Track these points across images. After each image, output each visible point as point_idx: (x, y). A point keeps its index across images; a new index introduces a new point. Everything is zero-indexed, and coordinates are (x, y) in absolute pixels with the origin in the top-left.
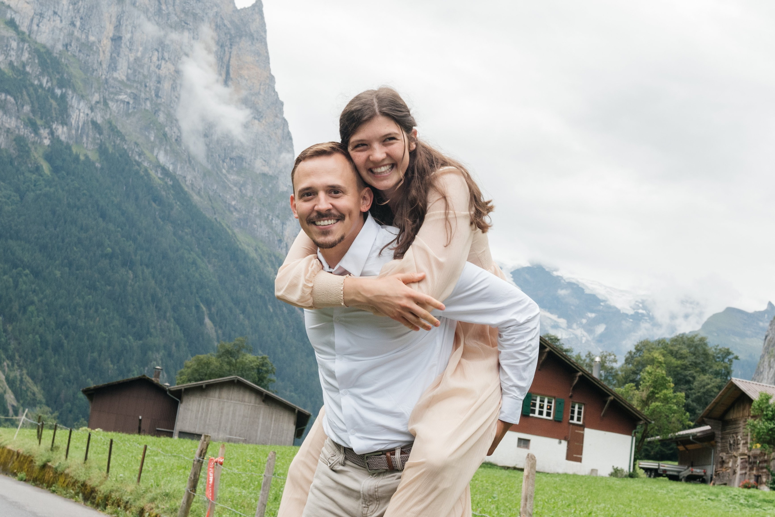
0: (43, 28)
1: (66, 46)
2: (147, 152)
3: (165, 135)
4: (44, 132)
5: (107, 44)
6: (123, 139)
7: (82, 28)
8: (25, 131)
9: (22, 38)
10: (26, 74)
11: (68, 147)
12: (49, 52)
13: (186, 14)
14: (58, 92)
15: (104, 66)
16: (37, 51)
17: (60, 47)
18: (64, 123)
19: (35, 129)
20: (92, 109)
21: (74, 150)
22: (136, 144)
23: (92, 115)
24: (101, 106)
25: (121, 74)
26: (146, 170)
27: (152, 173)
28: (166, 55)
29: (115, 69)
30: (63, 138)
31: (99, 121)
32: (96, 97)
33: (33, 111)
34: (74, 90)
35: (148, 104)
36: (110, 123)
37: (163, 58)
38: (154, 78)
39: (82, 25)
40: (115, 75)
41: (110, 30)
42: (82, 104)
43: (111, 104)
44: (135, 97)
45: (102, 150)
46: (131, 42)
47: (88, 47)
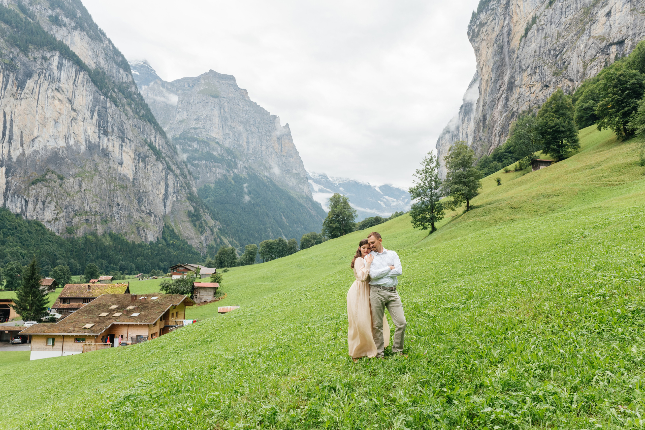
0: (226, 142)
1: (234, 146)
2: (261, 173)
3: (266, 167)
4: (231, 172)
5: (245, 144)
6: (254, 170)
7: (237, 141)
8: (226, 173)
9: (221, 146)
10: (224, 156)
11: (239, 175)
12: (229, 149)
13: (267, 131)
14: (234, 160)
15: (246, 150)
16: (226, 149)
17: (232, 147)
18: (236, 169)
19: (229, 172)
20: (244, 163)
21: (240, 175)
22: (258, 171)
23: (244, 165)
24: (246, 162)
25: (251, 152)
27: (263, 178)
28: (263, 144)
29: (249, 150)
30: (237, 173)
31: (246, 166)
32: (245, 159)
33: (227, 167)
34: (238, 159)
35: (260, 159)
36: (249, 166)
38: (260, 151)
39: (237, 140)
40: (249, 152)
41: (245, 140)
42: (241, 162)
43: (249, 161)
44: (256, 158)
45: (248, 174)
46: (252, 142)
47: (240, 146)
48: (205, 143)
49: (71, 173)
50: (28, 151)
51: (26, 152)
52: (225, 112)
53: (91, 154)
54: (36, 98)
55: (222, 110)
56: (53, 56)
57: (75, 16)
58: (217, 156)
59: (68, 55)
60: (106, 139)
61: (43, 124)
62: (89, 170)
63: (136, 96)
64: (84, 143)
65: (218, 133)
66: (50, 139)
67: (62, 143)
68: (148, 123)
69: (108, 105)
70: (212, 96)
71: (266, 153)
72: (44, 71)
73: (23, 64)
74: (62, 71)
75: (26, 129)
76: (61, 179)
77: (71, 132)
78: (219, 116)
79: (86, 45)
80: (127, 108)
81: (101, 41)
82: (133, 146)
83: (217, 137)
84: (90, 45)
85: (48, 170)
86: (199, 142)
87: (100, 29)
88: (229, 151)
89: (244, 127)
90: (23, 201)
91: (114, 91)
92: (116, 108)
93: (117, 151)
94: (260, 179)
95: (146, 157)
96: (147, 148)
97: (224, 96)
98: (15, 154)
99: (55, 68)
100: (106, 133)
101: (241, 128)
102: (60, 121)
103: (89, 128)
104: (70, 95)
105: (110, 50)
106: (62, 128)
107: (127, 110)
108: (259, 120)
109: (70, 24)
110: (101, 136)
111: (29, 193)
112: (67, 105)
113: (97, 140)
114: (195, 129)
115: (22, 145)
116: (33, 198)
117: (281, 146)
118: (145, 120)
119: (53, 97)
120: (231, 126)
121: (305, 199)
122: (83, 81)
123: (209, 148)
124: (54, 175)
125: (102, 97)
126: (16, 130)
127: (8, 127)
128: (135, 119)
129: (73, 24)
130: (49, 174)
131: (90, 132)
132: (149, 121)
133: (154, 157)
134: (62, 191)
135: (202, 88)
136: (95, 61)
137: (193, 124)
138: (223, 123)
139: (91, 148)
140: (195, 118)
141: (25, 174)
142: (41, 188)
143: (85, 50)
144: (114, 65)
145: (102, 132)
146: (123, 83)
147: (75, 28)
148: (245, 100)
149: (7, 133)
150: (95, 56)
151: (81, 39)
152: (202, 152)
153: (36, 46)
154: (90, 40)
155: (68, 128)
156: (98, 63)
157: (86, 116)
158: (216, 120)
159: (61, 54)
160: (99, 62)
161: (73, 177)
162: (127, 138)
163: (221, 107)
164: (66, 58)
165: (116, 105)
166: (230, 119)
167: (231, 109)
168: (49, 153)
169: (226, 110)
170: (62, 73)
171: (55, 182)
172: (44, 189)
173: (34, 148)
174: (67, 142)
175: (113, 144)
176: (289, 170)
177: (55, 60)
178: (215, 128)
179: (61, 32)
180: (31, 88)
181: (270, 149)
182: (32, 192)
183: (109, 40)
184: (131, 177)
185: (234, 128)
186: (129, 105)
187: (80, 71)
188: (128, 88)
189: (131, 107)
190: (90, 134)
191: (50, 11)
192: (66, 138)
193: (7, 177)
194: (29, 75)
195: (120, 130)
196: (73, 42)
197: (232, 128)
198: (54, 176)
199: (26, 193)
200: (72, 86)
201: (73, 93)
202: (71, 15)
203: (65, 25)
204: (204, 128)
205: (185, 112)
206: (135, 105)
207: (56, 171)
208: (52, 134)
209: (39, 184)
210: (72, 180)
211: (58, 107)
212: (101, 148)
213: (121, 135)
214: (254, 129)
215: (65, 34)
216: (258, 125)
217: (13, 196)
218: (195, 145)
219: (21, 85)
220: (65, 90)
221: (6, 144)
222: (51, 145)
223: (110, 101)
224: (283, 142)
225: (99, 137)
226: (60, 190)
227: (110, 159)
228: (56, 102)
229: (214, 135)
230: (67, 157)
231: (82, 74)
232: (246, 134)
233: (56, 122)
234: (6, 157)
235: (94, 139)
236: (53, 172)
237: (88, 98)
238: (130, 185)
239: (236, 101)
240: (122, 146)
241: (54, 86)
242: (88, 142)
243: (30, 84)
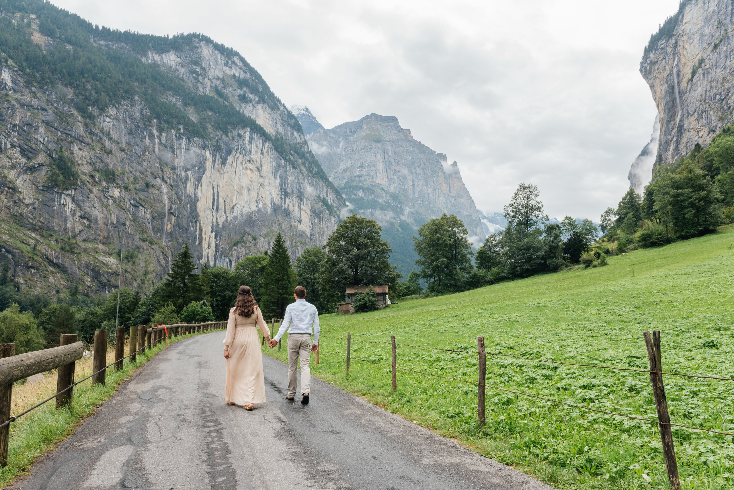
0: (391, 188)
4: (398, 219)
5: (411, 187)
6: (421, 215)
7: (403, 185)
8: (392, 220)
9: (386, 192)
10: (389, 203)
11: (405, 222)
12: (394, 195)
13: (433, 172)
14: (399, 206)
15: (412, 194)
16: (391, 195)
17: (397, 192)
18: (403, 215)
19: (395, 219)
20: (410, 208)
21: (407, 222)
23: (411, 210)
24: (413, 206)
25: (417, 195)
29: (415, 194)
30: (403, 219)
31: (413, 211)
32: (411, 204)
34: (404, 204)
35: (427, 203)
36: (416, 211)
37: (428, 188)
38: (427, 194)
41: (411, 183)
42: (407, 208)
43: (415, 205)
44: (422, 201)
45: (415, 220)
46: (418, 185)
47: (405, 190)
48: (369, 190)
49: (261, 233)
50: (230, 217)
51: (229, 219)
52: (389, 156)
53: (276, 214)
54: (234, 170)
55: (386, 155)
56: (245, 132)
57: (258, 91)
58: (383, 203)
59: (257, 129)
60: (287, 200)
61: (240, 193)
62: (275, 229)
63: (308, 155)
64: (270, 206)
65: (383, 179)
66: (245, 205)
67: (254, 208)
68: (320, 180)
69: (288, 168)
70: (375, 141)
71: (433, 196)
72: (240, 147)
73: (226, 144)
74: (253, 144)
75: (228, 199)
76: (255, 239)
77: (260, 196)
78: (383, 161)
79: (267, 116)
80: (302, 168)
81: (278, 109)
82: (309, 204)
83: (381, 183)
84: (271, 115)
85: (245, 233)
86: (364, 190)
87: (276, 97)
88: (394, 197)
89: (409, 170)
90: (228, 261)
91: (291, 154)
92: (294, 170)
93: (296, 209)
95: (321, 213)
96: (321, 204)
97: (387, 139)
98: (221, 221)
99: (247, 142)
100: (287, 194)
101: (406, 171)
102: (252, 188)
103: (273, 191)
104: (258, 164)
105: (285, 114)
106: (254, 194)
107: (302, 170)
108: (425, 160)
109: (254, 100)
110: (283, 197)
111: (232, 254)
112: (256, 173)
113: (280, 202)
114: (359, 176)
115: (225, 213)
116: (235, 258)
117: (450, 186)
118: (318, 177)
119: (246, 168)
120: (395, 170)
122: (268, 150)
123: (374, 195)
124: (249, 236)
125: (283, 161)
126: (221, 200)
127: (216, 198)
128: (309, 178)
129: (257, 99)
130: (246, 236)
131: (274, 195)
132: (321, 178)
133: (328, 212)
134: (256, 250)
135: (364, 134)
136: (275, 129)
137: (357, 172)
138: (387, 168)
139: (276, 209)
140: (359, 165)
141: (229, 237)
142: (241, 249)
143: (267, 120)
144: (289, 129)
145: (283, 193)
146: (296, 144)
147: (258, 102)
148: (409, 140)
149: (215, 203)
150: (274, 124)
151: (264, 111)
152: (367, 200)
153: (233, 126)
154: (270, 110)
155: (258, 193)
156: (277, 131)
157: (271, 181)
158: (380, 166)
159: (251, 129)
160: (278, 129)
161: (264, 237)
162: (304, 197)
163: (385, 151)
164: (255, 132)
165: (294, 168)
166: (394, 163)
167: (395, 152)
168: (245, 218)
169: (390, 154)
170: (252, 146)
171: (251, 243)
172: (243, 249)
173: (234, 214)
174: (257, 206)
175: (293, 204)
176: (459, 212)
177: (247, 136)
178: (380, 174)
179: (248, 108)
180: (231, 163)
181: (437, 191)
182: (235, 253)
183: (284, 105)
184: (308, 233)
185: (399, 172)
186: (304, 164)
187: (265, 142)
188: (301, 148)
189: (305, 166)
190: (274, 196)
191: (239, 91)
192: (257, 202)
193: (216, 240)
194: (229, 152)
195: (298, 190)
196: (257, 116)
197: (396, 172)
198: (250, 238)
199: (230, 254)
200: (259, 156)
201: (261, 162)
202: (254, 90)
203: (251, 101)
204: (368, 175)
205: (349, 160)
206: (309, 164)
207: (251, 232)
208: (246, 200)
209: (239, 246)
210: (262, 239)
211: (250, 176)
212: (283, 208)
213: (300, 194)
214: (419, 171)
215: (251, 109)
216: (423, 166)
217: (221, 257)
218: (360, 193)
219: (224, 162)
220: (254, 160)
221: (214, 213)
222: (246, 210)
223: (289, 164)
224: (451, 182)
225: (282, 198)
226: (255, 250)
227: (291, 218)
228: (249, 172)
229: (378, 181)
230: (258, 220)
231: (267, 143)
232: (411, 177)
233: (249, 189)
234: (215, 224)
235: (277, 201)
236: (249, 234)
237: (272, 164)
238: (308, 240)
239: (400, 143)
240: (301, 204)
241: (247, 158)
242: (273, 203)
243: (230, 159)
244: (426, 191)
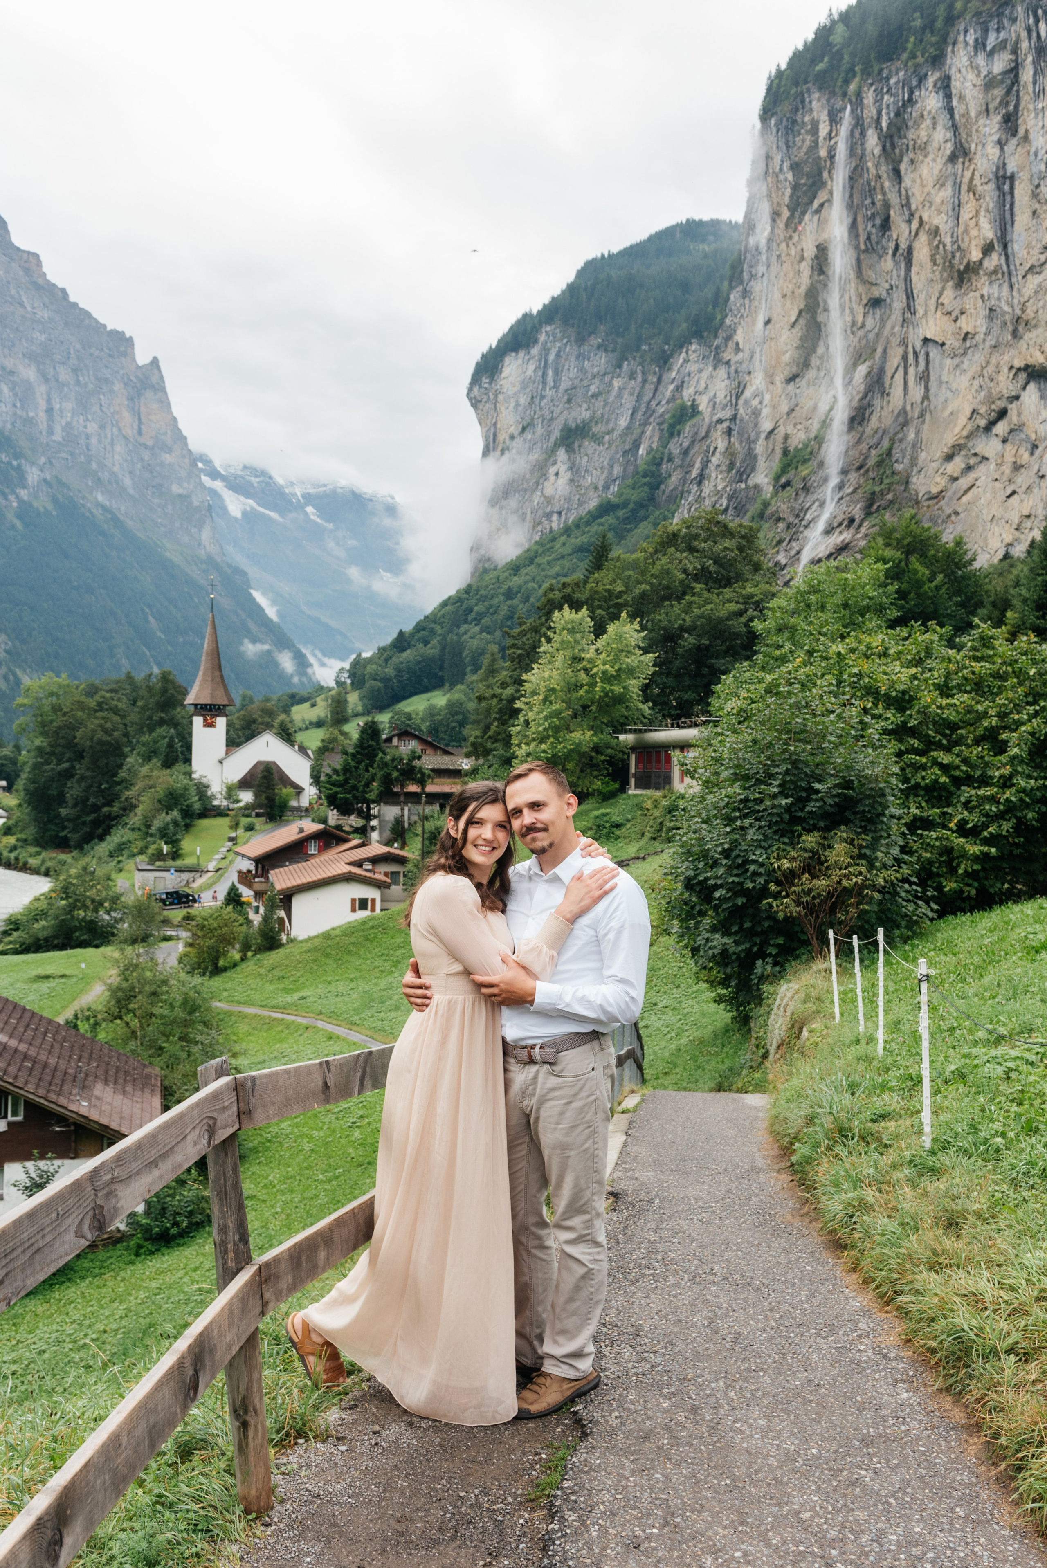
2: (89, 496)
3: (99, 478)
4: (12, 497)
5: (42, 415)
6: (69, 489)
7: (22, 407)
11: (31, 504)
13: (99, 379)
15: (44, 433)
18: (24, 487)
20: (41, 470)
21: (36, 506)
22: (79, 491)
23: (42, 475)
24: (48, 466)
25: (58, 436)
26: (90, 511)
27: (95, 511)
28: (90, 417)
29: (52, 434)
30: (25, 498)
31: (48, 477)
32: (43, 460)
34: (25, 458)
35: (82, 457)
36: (56, 477)
37: (88, 420)
38: (83, 437)
39: (22, 405)
40: (54, 438)
41: (43, 404)
42: (34, 469)
43: (54, 461)
44: (72, 454)
45: (55, 500)
46: (61, 410)
47: (29, 422)
71: (100, 441)
89: (39, 370)
94: (87, 514)
101: (29, 373)
108: (79, 347)
117: (139, 419)
121: (204, 566)
176: (161, 485)
181: (108, 430)
185: (12, 373)
214: (64, 374)
216: (75, 362)
224: (142, 410)
232: (43, 387)
244: (81, 428)
